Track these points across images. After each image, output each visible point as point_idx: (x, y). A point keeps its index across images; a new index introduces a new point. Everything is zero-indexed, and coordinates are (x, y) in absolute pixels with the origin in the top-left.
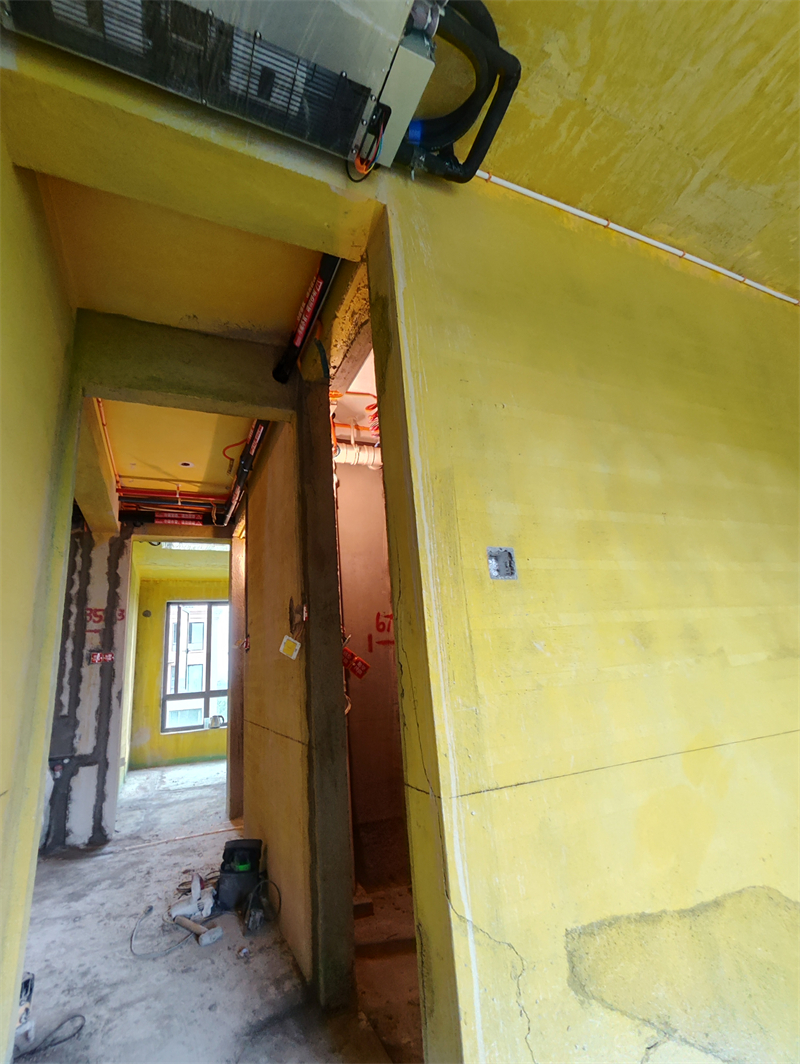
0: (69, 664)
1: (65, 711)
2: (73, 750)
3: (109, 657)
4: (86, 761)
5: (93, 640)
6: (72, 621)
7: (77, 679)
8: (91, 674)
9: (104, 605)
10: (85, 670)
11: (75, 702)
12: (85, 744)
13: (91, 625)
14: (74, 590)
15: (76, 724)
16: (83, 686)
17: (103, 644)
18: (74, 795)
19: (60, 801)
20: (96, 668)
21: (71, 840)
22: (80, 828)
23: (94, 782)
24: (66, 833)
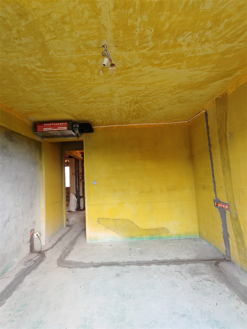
0: (77, 182)
1: (78, 189)
2: (80, 195)
3: (83, 181)
4: (81, 197)
5: (81, 178)
6: (77, 175)
7: (79, 184)
8: (81, 183)
9: (82, 172)
10: (80, 183)
11: (79, 188)
12: (81, 195)
13: (80, 175)
14: (77, 170)
15: (80, 191)
16: (80, 185)
17: (82, 178)
18: (80, 202)
19: (78, 202)
20: (82, 182)
21: (81, 208)
22: (82, 207)
23: (83, 200)
24: (80, 207)
